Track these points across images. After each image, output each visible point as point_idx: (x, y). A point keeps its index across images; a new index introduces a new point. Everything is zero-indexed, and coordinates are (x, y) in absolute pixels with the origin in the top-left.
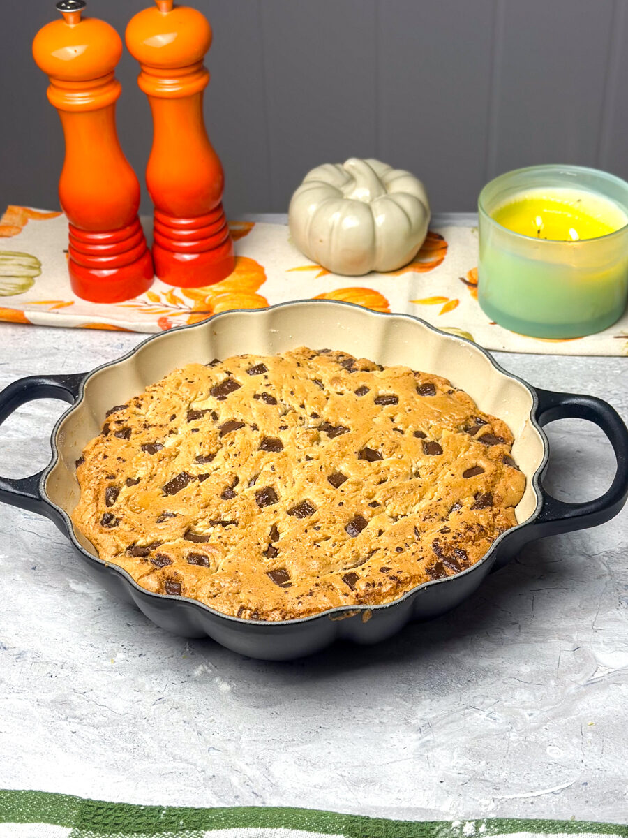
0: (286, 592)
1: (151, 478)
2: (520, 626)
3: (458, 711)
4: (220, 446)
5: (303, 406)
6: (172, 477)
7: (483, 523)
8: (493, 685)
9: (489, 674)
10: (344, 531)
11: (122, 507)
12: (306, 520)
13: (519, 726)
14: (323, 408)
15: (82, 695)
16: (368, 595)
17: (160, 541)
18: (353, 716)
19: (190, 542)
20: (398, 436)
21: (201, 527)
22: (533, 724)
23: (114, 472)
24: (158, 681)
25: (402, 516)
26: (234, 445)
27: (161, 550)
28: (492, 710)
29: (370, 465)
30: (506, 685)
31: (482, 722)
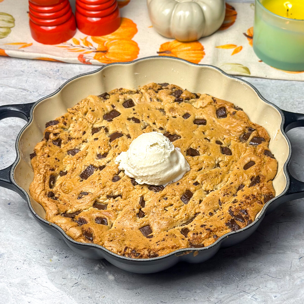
0: (151, 240)
1: (73, 170)
2: (271, 244)
3: (236, 294)
4: (110, 148)
5: (154, 124)
6: (84, 168)
7: (255, 194)
8: (255, 279)
9: (254, 272)
10: (180, 201)
11: (58, 190)
12: (159, 194)
13: (269, 303)
14: (165, 124)
15: (34, 280)
16: (194, 239)
17: (80, 210)
18: (180, 296)
19: (97, 209)
20: (208, 142)
21: (102, 199)
22: (277, 302)
23: (54, 166)
24: (75, 273)
25: (211, 191)
26: (118, 147)
27: (81, 215)
28: (255, 293)
29: (193, 159)
30: (262, 279)
31: (249, 301)
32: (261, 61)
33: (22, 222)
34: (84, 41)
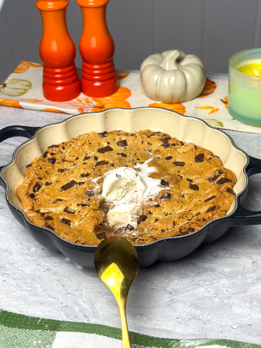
3: (191, 286)
8: (210, 276)
9: (209, 271)
13: (220, 296)
15: (11, 265)
22: (227, 295)
28: (208, 287)
30: (216, 276)
31: (202, 292)
32: (234, 119)
33: (10, 221)
34: (86, 100)
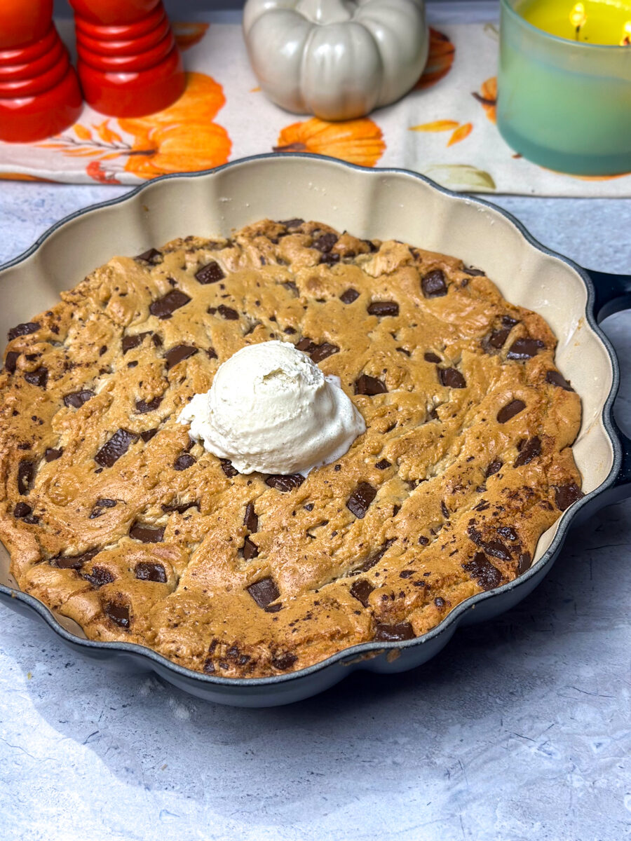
0: (276, 619)
1: (77, 445)
2: (575, 605)
3: (499, 742)
4: (166, 384)
5: (273, 319)
6: (106, 438)
7: (533, 484)
8: (544, 699)
9: (538, 682)
10: (346, 510)
11: (41, 498)
12: (292, 496)
13: (585, 763)
14: (300, 319)
16: (386, 611)
17: (98, 546)
18: (355, 754)
19: (138, 541)
20: (405, 359)
21: (151, 515)
22: (602, 760)
23: (29, 438)
24: (91, 705)
25: (420, 481)
26: (186, 382)
27: (99, 561)
28: (546, 739)
29: (372, 403)
30: (562, 699)
31: (533, 759)
32: (518, 156)
34: (102, 131)
